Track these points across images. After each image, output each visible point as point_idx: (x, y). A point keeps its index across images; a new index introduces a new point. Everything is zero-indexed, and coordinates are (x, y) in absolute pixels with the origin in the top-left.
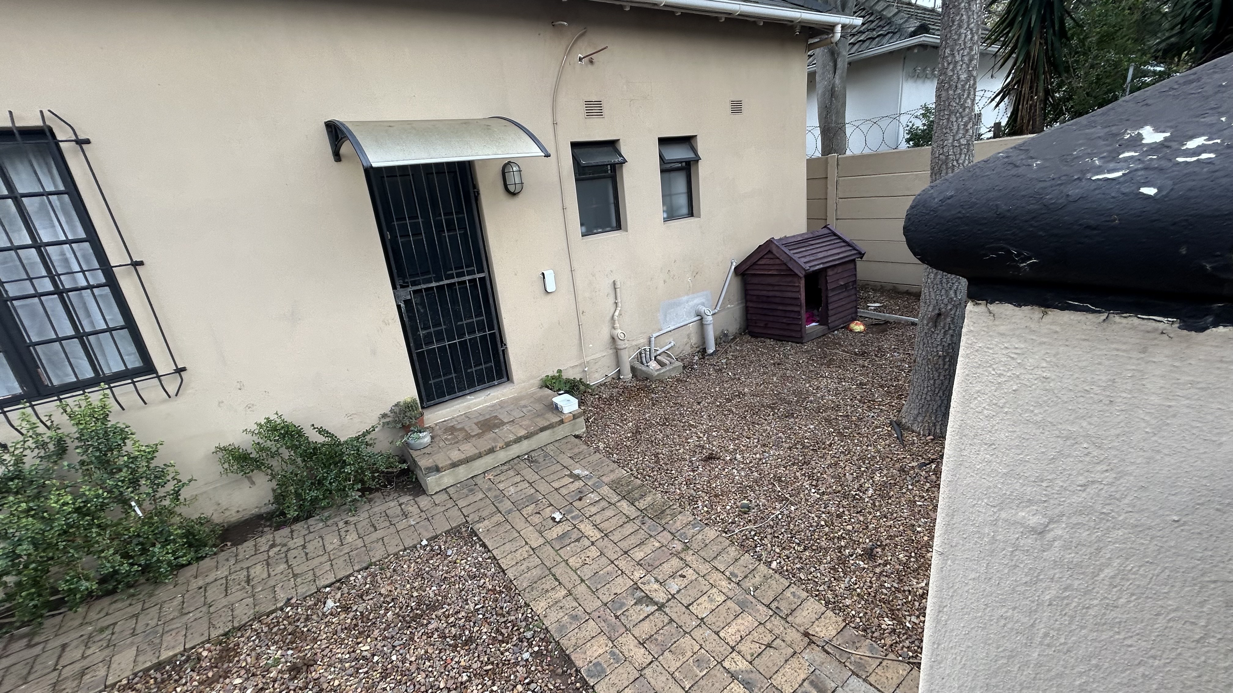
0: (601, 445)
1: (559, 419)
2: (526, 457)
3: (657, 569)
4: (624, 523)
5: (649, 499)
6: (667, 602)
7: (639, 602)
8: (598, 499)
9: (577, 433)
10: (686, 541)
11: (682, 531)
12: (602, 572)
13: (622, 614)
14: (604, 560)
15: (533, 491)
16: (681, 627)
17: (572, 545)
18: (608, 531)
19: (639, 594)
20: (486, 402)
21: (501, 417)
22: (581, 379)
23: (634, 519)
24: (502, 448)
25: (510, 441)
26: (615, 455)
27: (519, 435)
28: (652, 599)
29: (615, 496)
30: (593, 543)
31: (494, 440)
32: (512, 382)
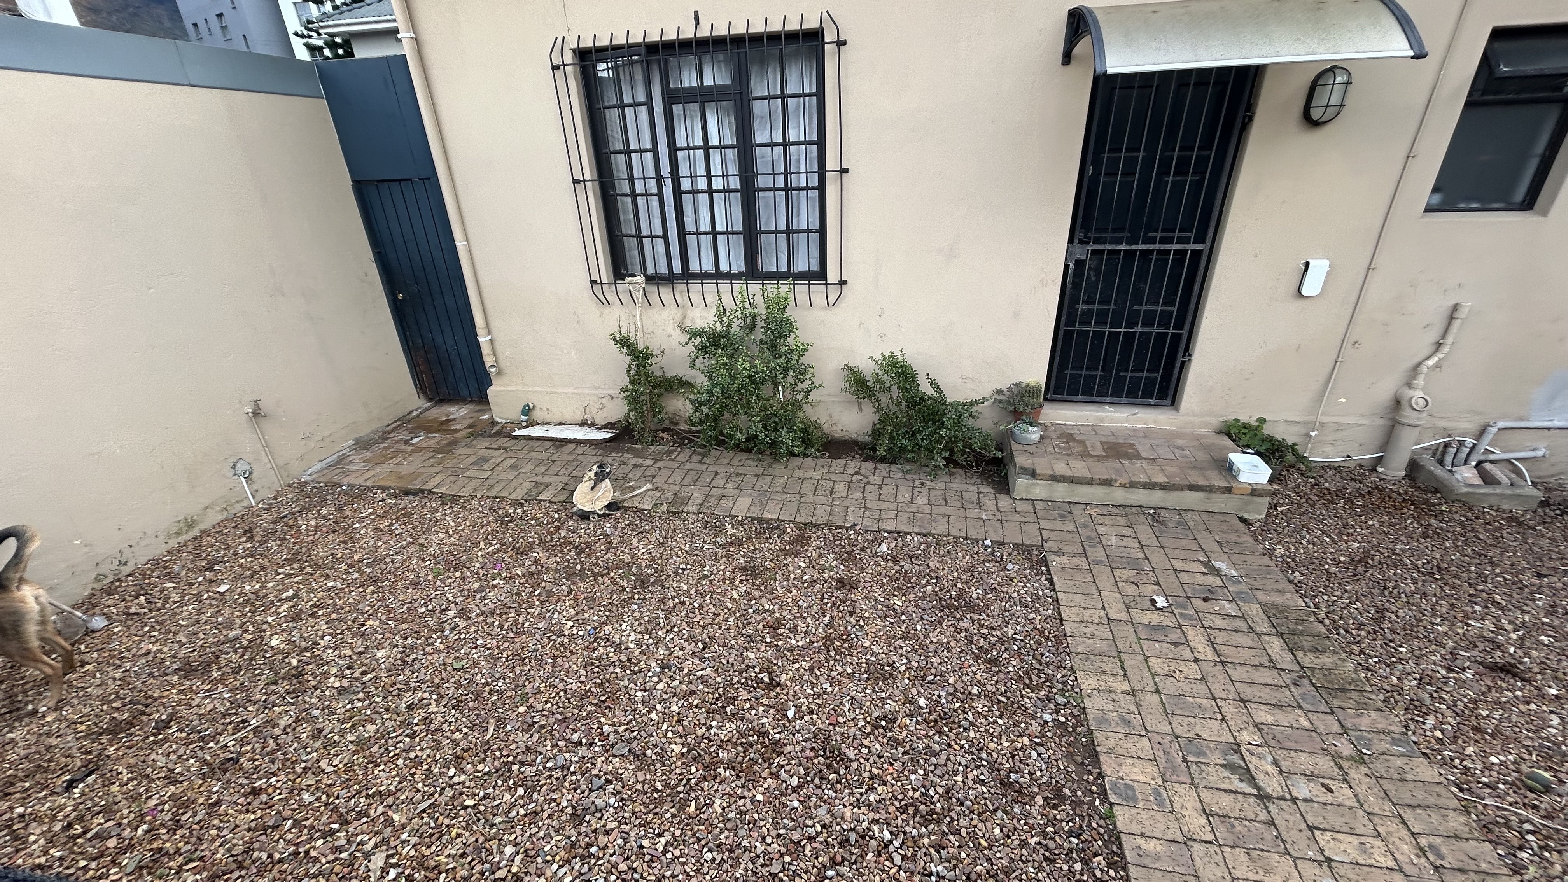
0: (1280, 550)
1: (1224, 484)
2: (1152, 511)
3: (1285, 752)
4: (1261, 665)
5: (1326, 660)
6: (1278, 798)
7: (1230, 767)
8: (1234, 614)
9: (1246, 516)
10: (1364, 751)
11: (1365, 734)
12: (1191, 700)
13: (1196, 763)
14: (1201, 688)
15: (1141, 555)
16: (1284, 841)
17: (1165, 645)
18: (1229, 660)
19: (1235, 758)
20: (1127, 421)
21: (1140, 448)
22: (1294, 445)
23: (1282, 670)
24: (1123, 486)
25: (1139, 483)
26: (1297, 574)
27: (1153, 480)
28: (1254, 779)
29: (1266, 625)
30: (1196, 660)
31: (1118, 472)
32: (1177, 410)
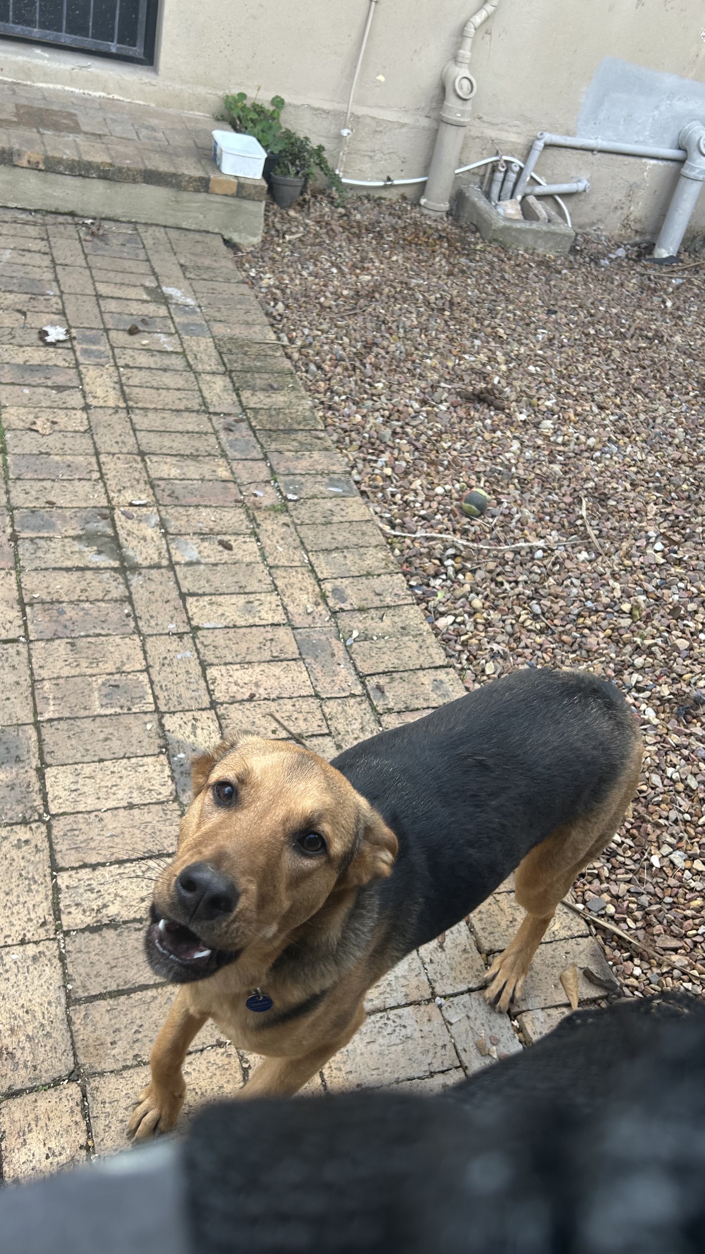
0: (268, 279)
1: (197, 173)
3: (181, 510)
4: (188, 410)
5: (279, 399)
6: (151, 567)
7: (88, 538)
8: (170, 349)
9: (236, 238)
10: (290, 496)
11: (298, 478)
12: (57, 458)
13: (32, 540)
14: (85, 443)
16: (136, 619)
17: (41, 390)
18: (140, 405)
19: (103, 526)
21: (82, 119)
23: (216, 414)
24: (34, 167)
25: (60, 161)
28: (120, 547)
29: (213, 362)
30: (86, 408)
